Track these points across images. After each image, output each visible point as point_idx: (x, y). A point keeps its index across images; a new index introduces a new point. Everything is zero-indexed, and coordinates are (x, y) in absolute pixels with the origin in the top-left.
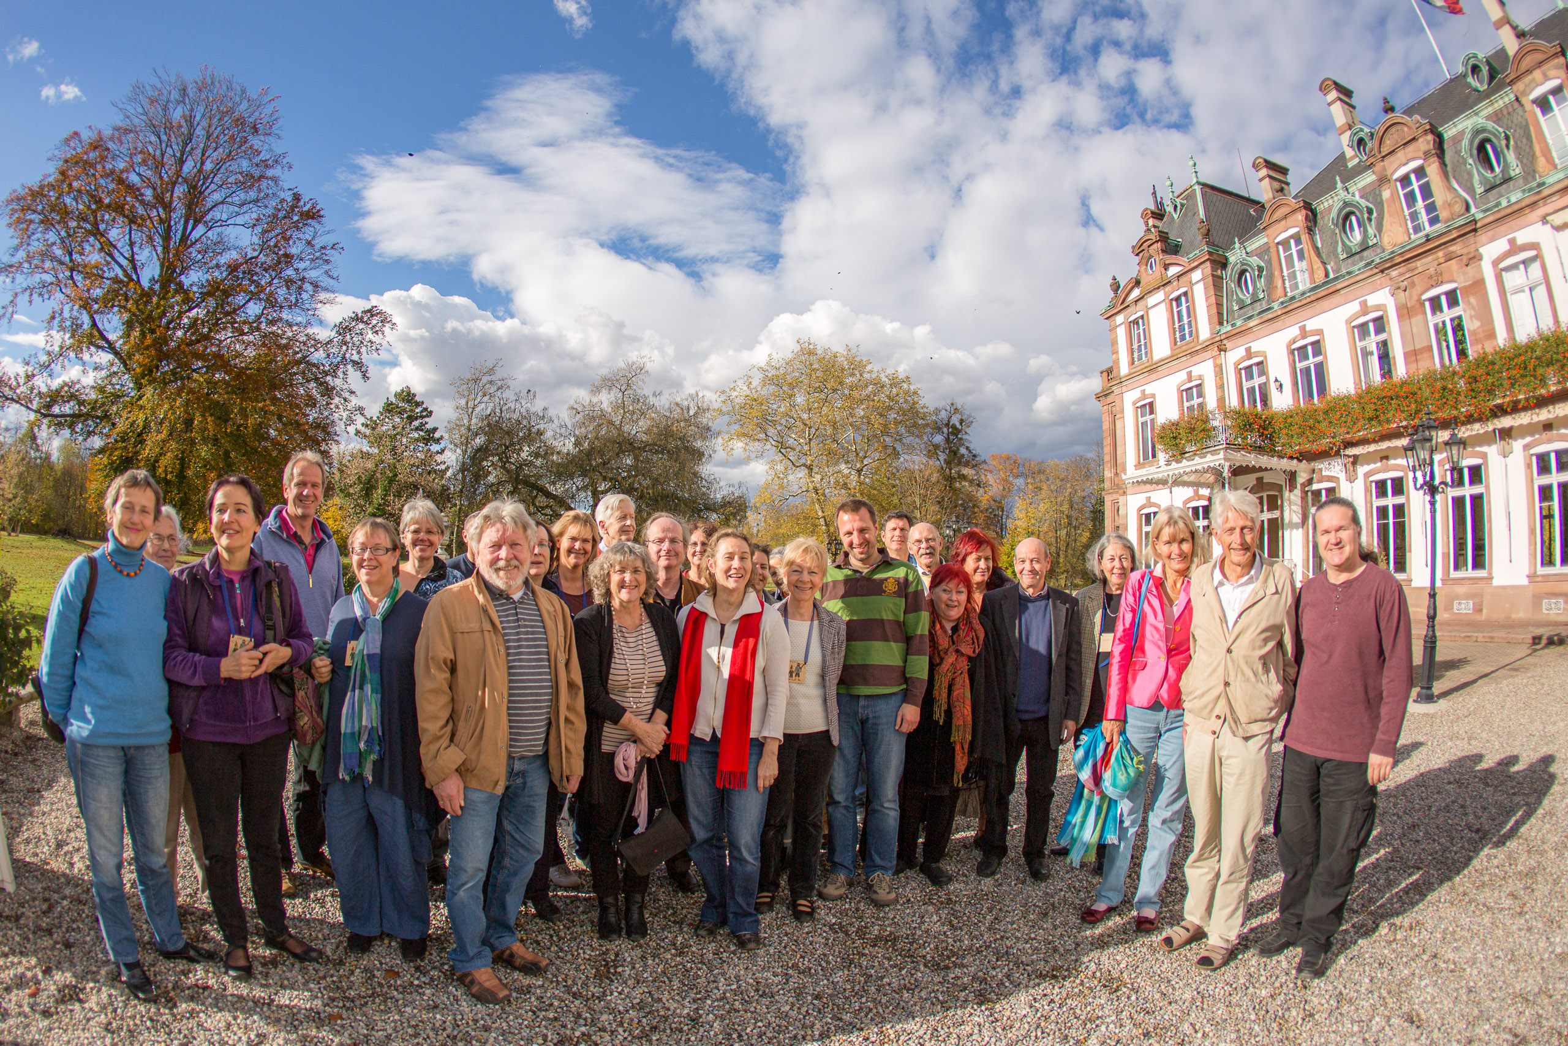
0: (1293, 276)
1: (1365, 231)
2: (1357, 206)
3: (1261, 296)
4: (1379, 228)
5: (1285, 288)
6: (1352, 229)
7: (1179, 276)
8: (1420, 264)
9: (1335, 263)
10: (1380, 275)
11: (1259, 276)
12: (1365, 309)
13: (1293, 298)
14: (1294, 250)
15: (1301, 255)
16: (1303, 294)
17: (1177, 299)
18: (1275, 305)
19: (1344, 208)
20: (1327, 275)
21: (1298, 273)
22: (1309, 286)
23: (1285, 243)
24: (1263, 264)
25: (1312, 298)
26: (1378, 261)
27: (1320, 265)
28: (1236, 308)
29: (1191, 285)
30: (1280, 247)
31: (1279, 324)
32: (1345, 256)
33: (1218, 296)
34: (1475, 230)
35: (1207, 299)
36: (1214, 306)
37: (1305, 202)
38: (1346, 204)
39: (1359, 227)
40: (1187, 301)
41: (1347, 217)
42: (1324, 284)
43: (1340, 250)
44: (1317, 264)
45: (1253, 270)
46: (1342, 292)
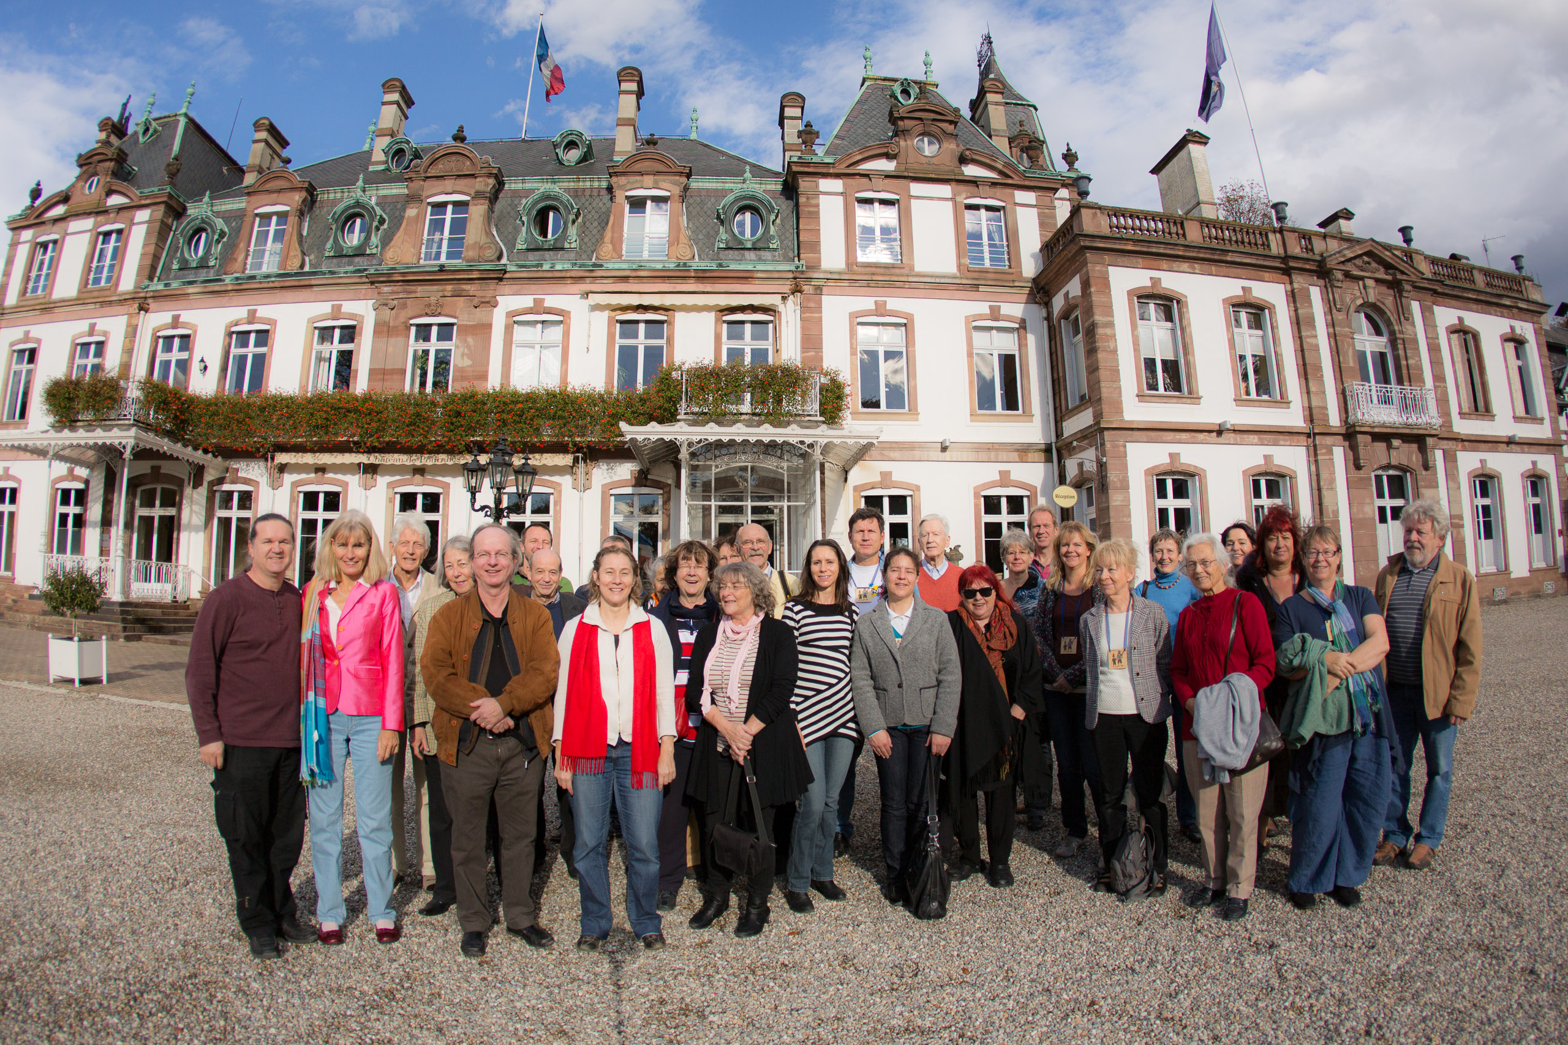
0: (260, 254)
1: (368, 238)
2: (371, 212)
3: (212, 264)
4: (386, 241)
5: (245, 264)
6: (351, 230)
7: (121, 209)
8: (420, 290)
9: (316, 257)
10: (367, 286)
11: (218, 241)
12: (335, 314)
13: (253, 277)
14: (273, 228)
15: (279, 236)
16: (268, 276)
17: (107, 235)
18: (228, 279)
19: (353, 207)
20: (302, 266)
21: (267, 254)
22: (274, 270)
23: (266, 218)
24: (226, 230)
25: (276, 285)
26: (372, 271)
27: (299, 253)
28: (175, 266)
29: (132, 223)
30: (258, 220)
31: (225, 300)
32: (332, 254)
33: (159, 247)
34: (501, 279)
35: (145, 245)
36: (151, 257)
37: (310, 184)
38: (358, 204)
39: (361, 231)
40: (117, 241)
41: (352, 217)
42: (296, 274)
43: (329, 245)
44: (296, 251)
45: (214, 232)
46: (315, 289)
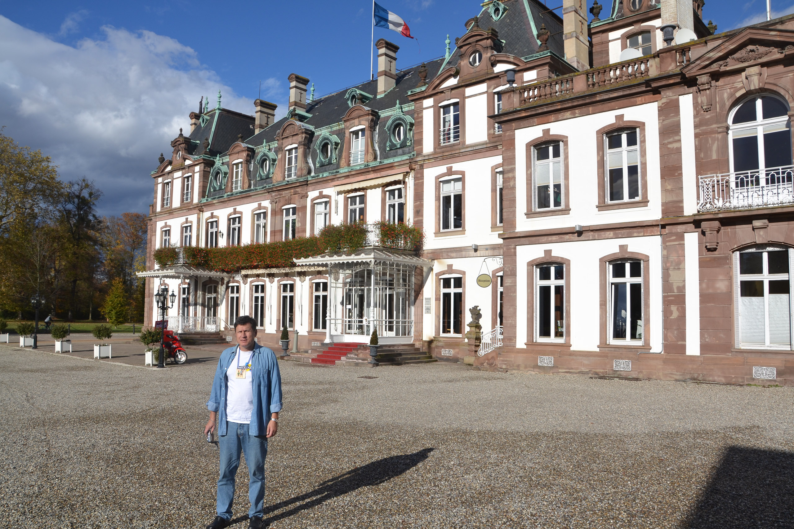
1: (269, 170)
8: (284, 193)
10: (267, 194)
12: (260, 207)
16: (237, 193)
17: (188, 178)
20: (250, 186)
22: (241, 190)
25: (240, 197)
26: (267, 187)
28: (212, 190)
31: (226, 204)
32: (259, 179)
33: (204, 183)
35: (199, 182)
36: (201, 187)
40: (191, 181)
43: (257, 175)
44: (246, 180)
46: (252, 197)
